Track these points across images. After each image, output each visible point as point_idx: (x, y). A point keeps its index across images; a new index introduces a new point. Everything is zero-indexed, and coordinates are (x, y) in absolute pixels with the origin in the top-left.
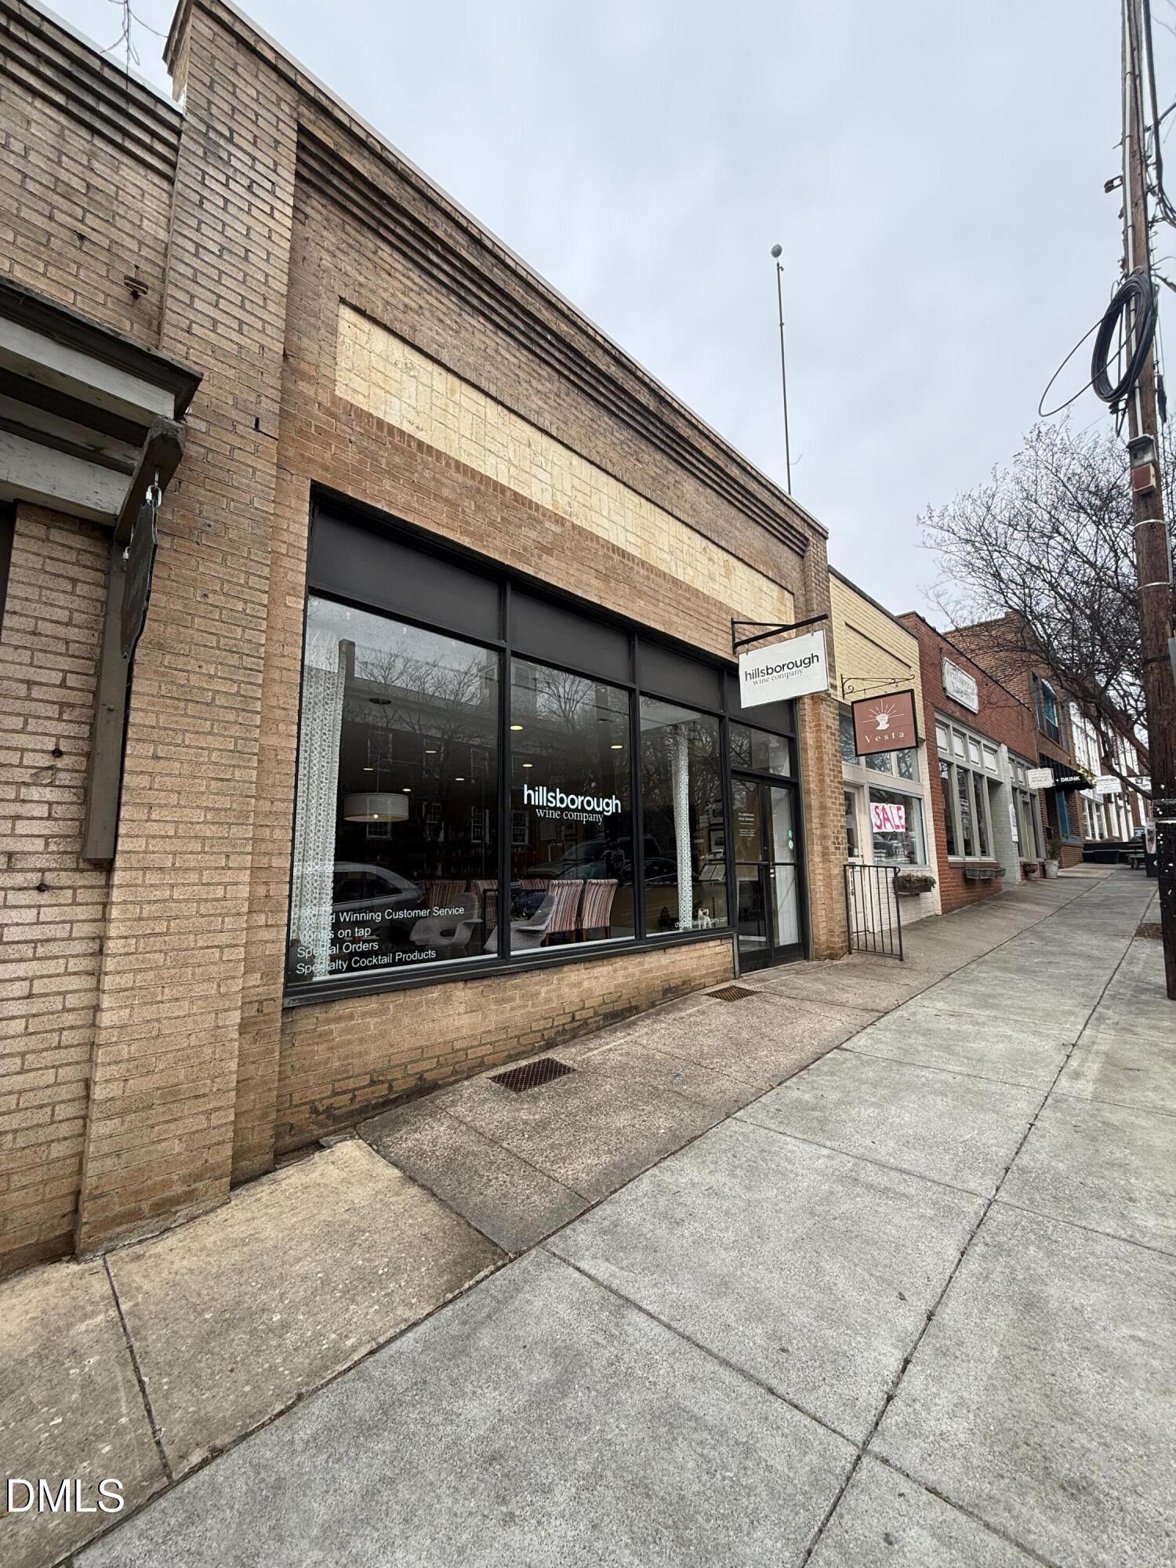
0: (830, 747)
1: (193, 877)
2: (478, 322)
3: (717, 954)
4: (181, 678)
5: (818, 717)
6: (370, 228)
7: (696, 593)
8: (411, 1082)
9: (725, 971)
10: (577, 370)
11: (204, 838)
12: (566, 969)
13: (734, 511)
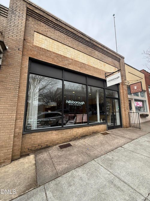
0: (125, 92)
1: (6, 115)
2: (58, 32)
3: (103, 127)
4: (6, 86)
5: (123, 88)
6: (39, 20)
7: (98, 69)
8: (45, 146)
9: (105, 129)
10: (75, 37)
11: (8, 109)
12: (74, 129)
13: (105, 56)
